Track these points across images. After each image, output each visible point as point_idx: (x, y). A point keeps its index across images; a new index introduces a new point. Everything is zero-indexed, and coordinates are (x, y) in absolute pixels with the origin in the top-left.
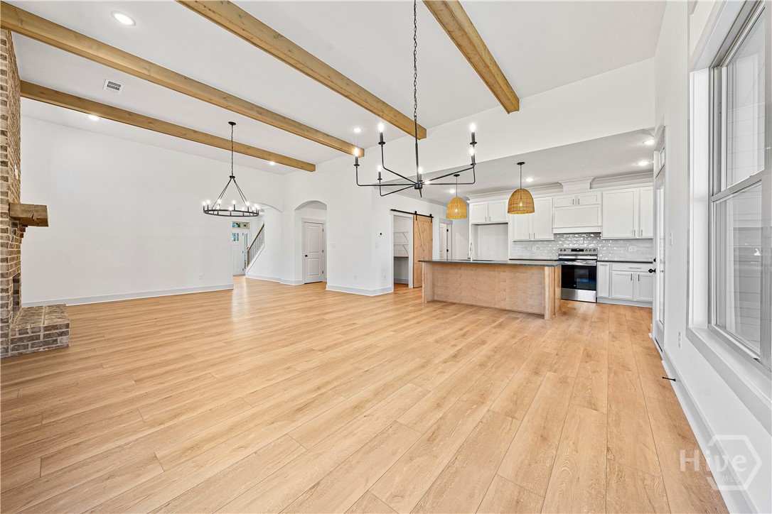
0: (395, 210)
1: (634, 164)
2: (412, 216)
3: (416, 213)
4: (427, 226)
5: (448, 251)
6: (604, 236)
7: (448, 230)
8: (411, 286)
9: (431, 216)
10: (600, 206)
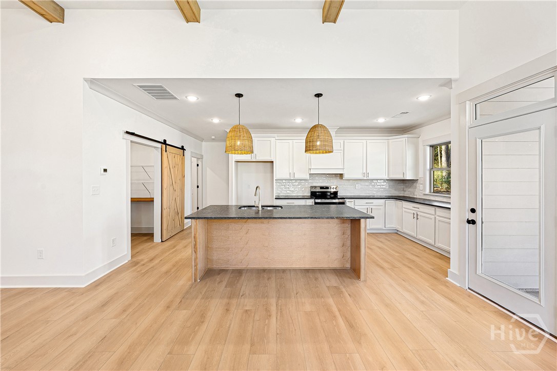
0: (133, 134)
1: (375, 121)
2: (159, 145)
3: (165, 142)
4: (178, 159)
5: (198, 187)
6: (346, 177)
7: (198, 165)
8: (157, 238)
9: (182, 148)
10: (342, 152)
